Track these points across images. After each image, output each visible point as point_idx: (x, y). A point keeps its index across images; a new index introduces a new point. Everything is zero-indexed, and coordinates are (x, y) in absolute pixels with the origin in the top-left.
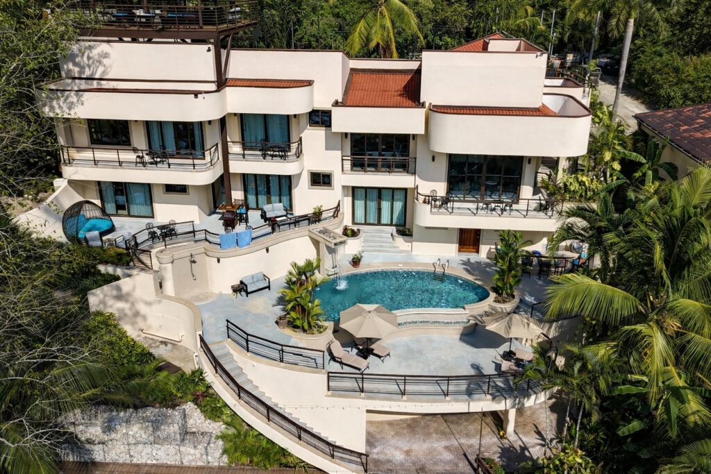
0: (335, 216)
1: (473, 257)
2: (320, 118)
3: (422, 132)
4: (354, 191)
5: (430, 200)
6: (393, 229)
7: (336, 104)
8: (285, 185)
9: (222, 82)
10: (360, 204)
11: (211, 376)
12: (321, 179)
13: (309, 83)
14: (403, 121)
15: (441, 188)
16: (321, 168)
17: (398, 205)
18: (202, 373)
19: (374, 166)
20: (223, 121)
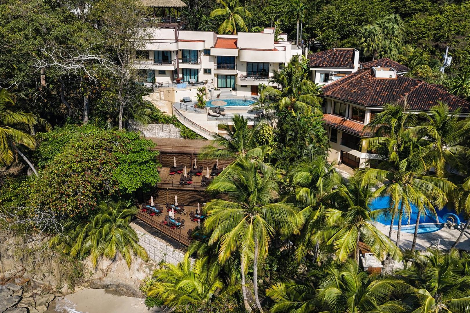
0: (212, 82)
1: (256, 96)
2: (207, 52)
3: (237, 55)
4: (218, 76)
5: (241, 76)
6: (231, 89)
7: (212, 47)
8: (196, 72)
9: (177, 40)
10: (220, 80)
11: (177, 117)
12: (207, 71)
13: (204, 41)
14: (232, 52)
15: (245, 73)
16: (207, 67)
17: (233, 81)
18: (175, 117)
19: (224, 68)
20: (177, 51)
